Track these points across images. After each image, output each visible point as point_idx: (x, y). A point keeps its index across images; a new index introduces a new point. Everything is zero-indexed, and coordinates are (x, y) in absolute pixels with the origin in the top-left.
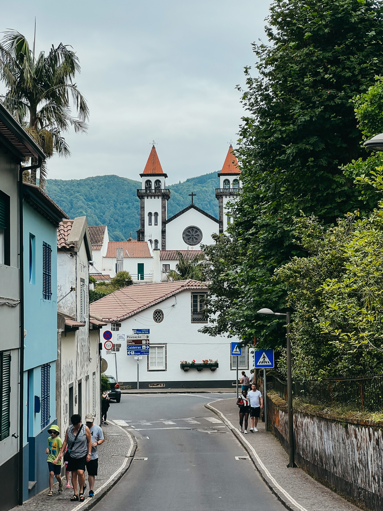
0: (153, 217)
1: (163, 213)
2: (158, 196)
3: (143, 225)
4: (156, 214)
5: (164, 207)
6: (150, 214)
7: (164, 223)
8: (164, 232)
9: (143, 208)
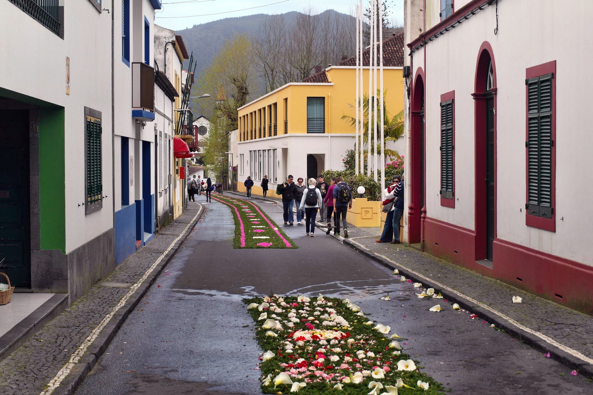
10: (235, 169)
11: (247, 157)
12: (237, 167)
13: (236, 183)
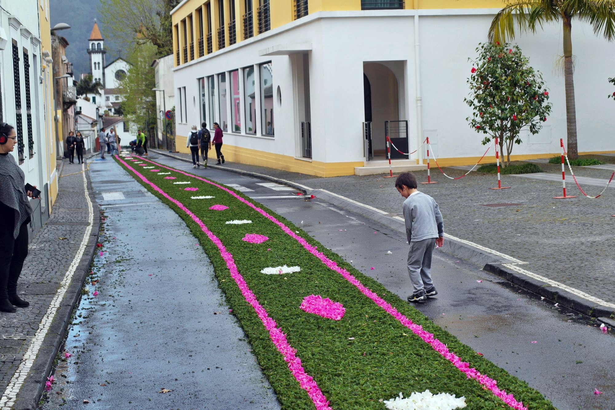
0: (97, 65)
1: (103, 62)
2: (99, 53)
3: (91, 70)
4: (99, 63)
5: (103, 59)
6: (95, 63)
7: (104, 68)
8: (104, 74)
9: (90, 60)
10: (170, 115)
11: (193, 91)
12: (174, 110)
13: (172, 137)
